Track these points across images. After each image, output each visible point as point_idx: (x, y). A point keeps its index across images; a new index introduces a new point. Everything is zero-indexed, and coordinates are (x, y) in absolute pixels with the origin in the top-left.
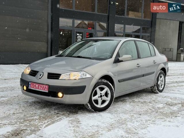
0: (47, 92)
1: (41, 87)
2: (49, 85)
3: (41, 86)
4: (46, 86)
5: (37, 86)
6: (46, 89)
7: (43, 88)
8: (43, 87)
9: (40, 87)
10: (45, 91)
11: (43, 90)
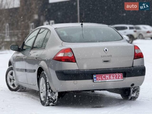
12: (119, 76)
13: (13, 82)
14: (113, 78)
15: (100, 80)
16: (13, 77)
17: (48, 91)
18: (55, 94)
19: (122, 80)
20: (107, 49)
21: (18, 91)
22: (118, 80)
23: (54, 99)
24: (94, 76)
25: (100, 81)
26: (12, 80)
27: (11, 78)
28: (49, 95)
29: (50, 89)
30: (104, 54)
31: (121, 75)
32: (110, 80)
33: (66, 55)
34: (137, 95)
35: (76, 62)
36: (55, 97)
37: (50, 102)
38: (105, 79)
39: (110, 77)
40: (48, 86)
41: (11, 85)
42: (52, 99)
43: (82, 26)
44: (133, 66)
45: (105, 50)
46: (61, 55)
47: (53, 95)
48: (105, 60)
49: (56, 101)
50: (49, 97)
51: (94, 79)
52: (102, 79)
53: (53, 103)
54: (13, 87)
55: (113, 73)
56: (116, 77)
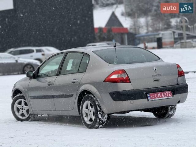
12: (169, 94)
13: (22, 111)
14: (164, 95)
15: (153, 98)
16: (22, 106)
17: (99, 113)
18: (105, 116)
19: (172, 97)
20: (156, 69)
21: (29, 121)
22: (168, 97)
23: (104, 121)
24: (148, 95)
25: (154, 100)
26: (21, 110)
27: (19, 108)
28: (100, 117)
29: (101, 111)
30: (154, 73)
31: (170, 92)
32: (162, 98)
33: (120, 77)
34: (174, 113)
35: (130, 83)
36: (105, 119)
37: (100, 124)
38: (157, 97)
39: (161, 95)
40: (98, 108)
41: (19, 115)
42: (102, 121)
43: (115, 48)
44: (178, 84)
45: (155, 69)
46: (114, 77)
47: (103, 117)
48: (155, 79)
49: (105, 123)
50: (99, 119)
51: (148, 98)
52: (155, 98)
53: (103, 125)
54: (23, 117)
55: (163, 91)
56: (166, 95)
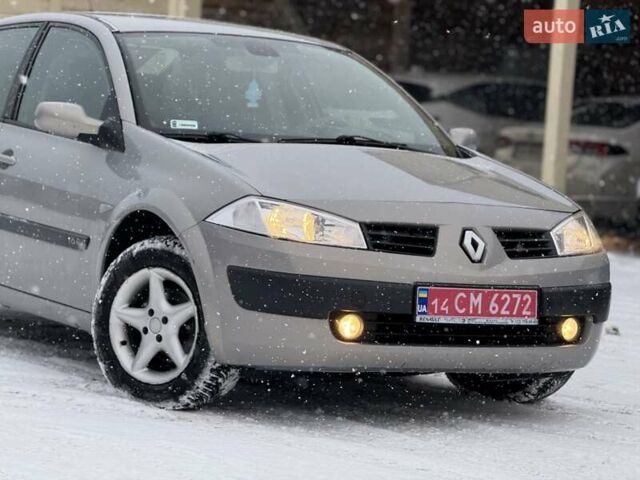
0: (534, 321)
1: (500, 303)
2: (540, 290)
3: (499, 297)
4: (527, 296)
5: (476, 300)
6: (524, 313)
7: (511, 308)
8: (514, 301)
9: (493, 304)
10: (522, 322)
11: (511, 315)
